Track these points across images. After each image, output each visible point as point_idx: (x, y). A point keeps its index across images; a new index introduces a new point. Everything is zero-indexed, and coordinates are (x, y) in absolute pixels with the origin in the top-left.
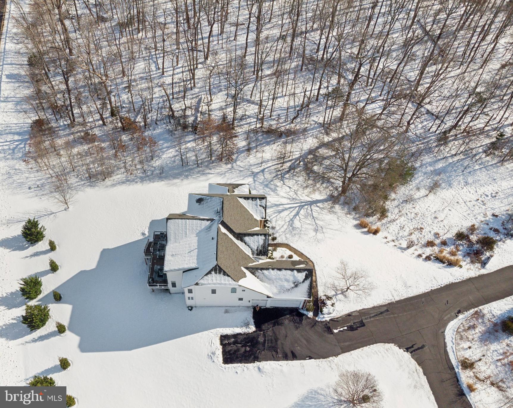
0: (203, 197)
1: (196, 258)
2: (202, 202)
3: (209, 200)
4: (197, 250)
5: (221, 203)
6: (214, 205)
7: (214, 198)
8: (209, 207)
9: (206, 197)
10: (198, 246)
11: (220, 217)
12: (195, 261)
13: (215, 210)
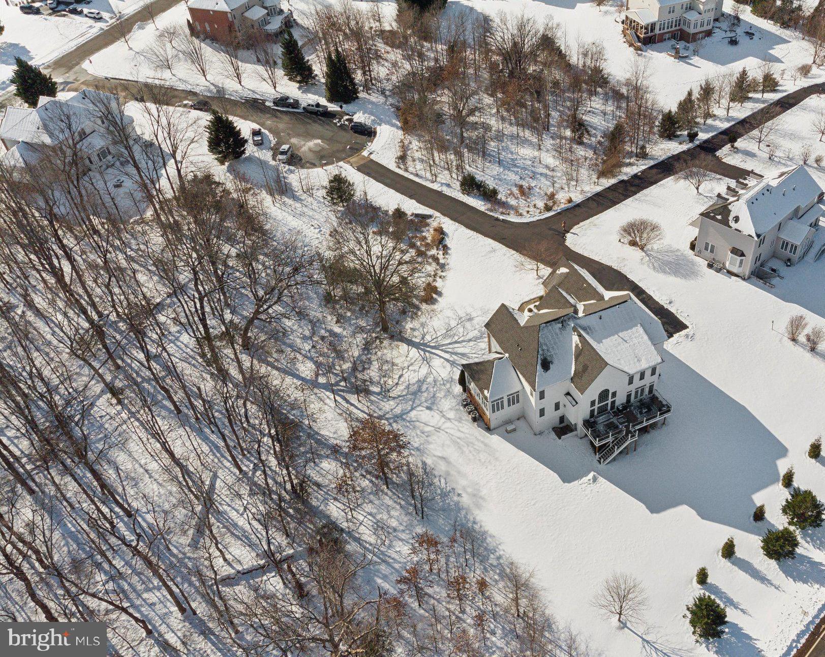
0: (539, 362)
1: (630, 331)
2: (549, 359)
3: (545, 347)
4: (620, 334)
5: (548, 325)
6: (552, 336)
7: (541, 340)
8: (555, 343)
9: (539, 356)
10: (613, 335)
11: (569, 319)
12: (634, 329)
13: (558, 331)
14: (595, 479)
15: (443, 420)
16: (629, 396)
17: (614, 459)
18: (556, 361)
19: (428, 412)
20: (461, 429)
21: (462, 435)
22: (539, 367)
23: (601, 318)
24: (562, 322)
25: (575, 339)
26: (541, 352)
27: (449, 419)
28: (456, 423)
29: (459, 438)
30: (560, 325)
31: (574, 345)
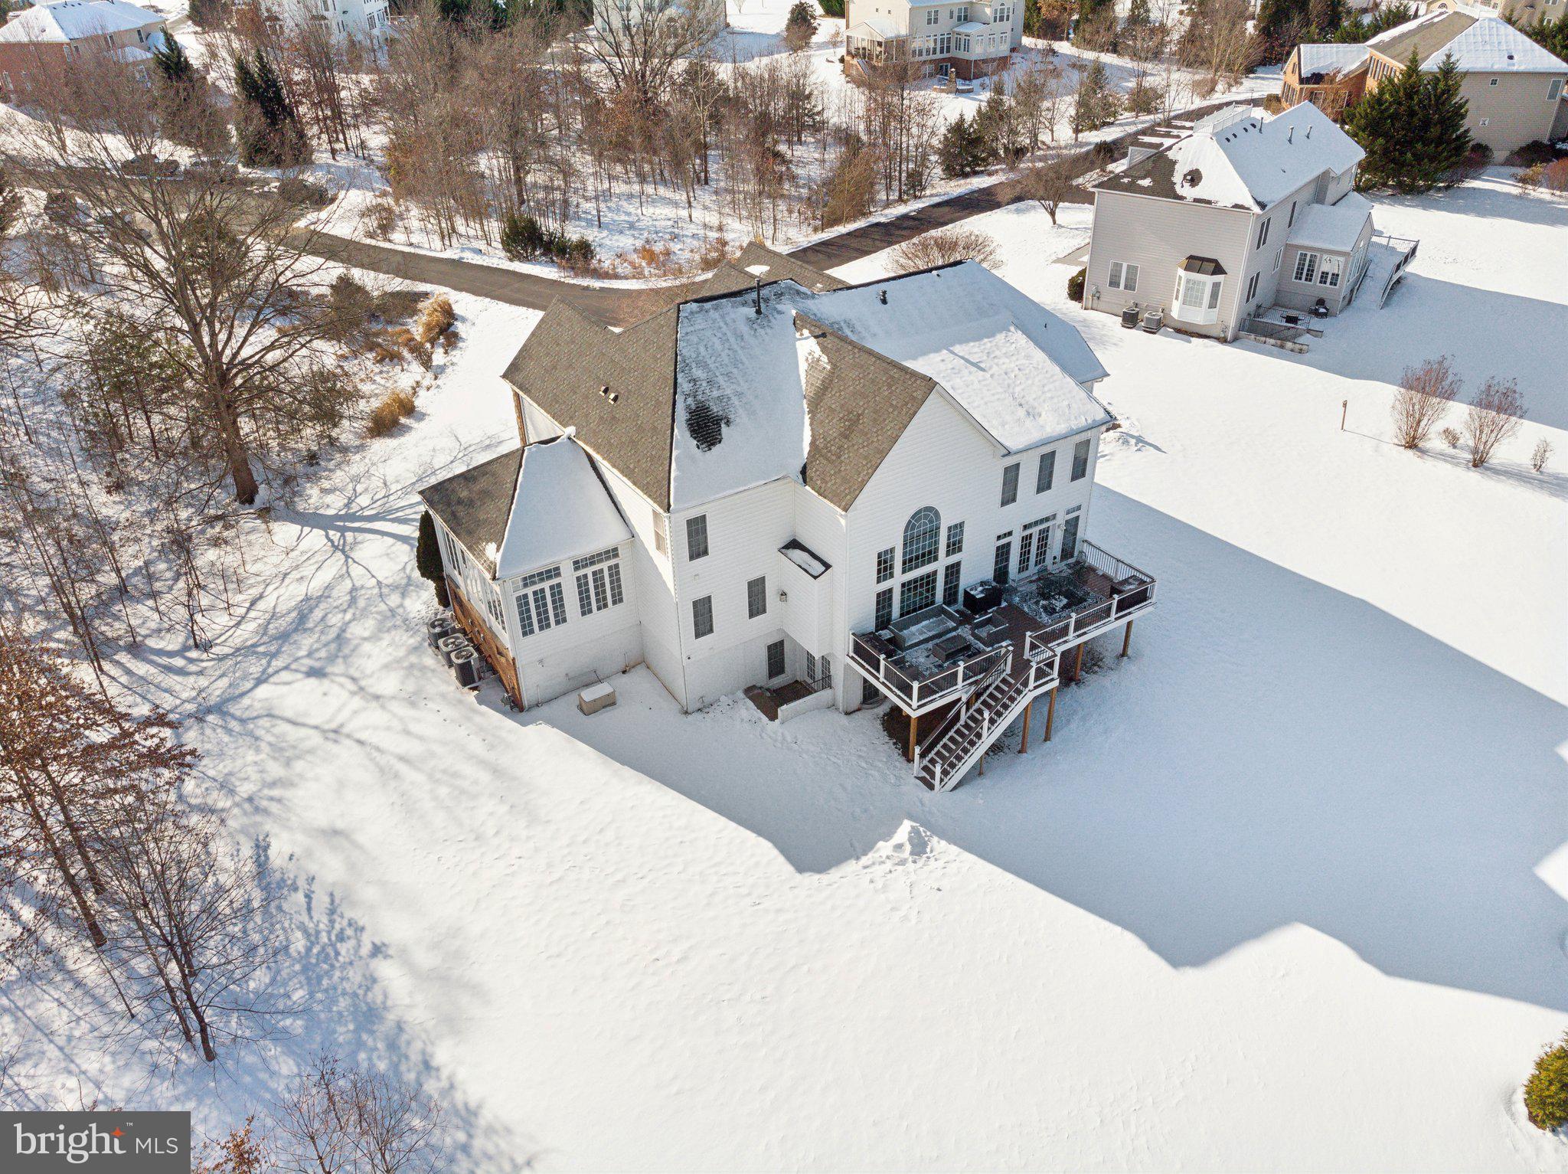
0: (682, 415)
1: (986, 341)
2: (715, 409)
3: (698, 373)
5: (708, 305)
6: (724, 340)
7: (685, 350)
8: (736, 362)
9: (679, 398)
11: (778, 296)
12: (999, 338)
13: (744, 329)
14: (919, 848)
15: (357, 702)
16: (1003, 552)
17: (978, 771)
18: (741, 419)
19: (313, 682)
20: (414, 728)
21: (413, 748)
22: (681, 432)
23: (884, 301)
24: (757, 303)
25: (807, 347)
26: (684, 386)
27: (377, 697)
28: (400, 709)
29: (402, 759)
30: (751, 311)
31: (803, 367)
